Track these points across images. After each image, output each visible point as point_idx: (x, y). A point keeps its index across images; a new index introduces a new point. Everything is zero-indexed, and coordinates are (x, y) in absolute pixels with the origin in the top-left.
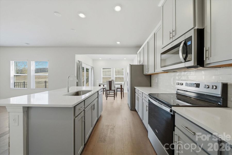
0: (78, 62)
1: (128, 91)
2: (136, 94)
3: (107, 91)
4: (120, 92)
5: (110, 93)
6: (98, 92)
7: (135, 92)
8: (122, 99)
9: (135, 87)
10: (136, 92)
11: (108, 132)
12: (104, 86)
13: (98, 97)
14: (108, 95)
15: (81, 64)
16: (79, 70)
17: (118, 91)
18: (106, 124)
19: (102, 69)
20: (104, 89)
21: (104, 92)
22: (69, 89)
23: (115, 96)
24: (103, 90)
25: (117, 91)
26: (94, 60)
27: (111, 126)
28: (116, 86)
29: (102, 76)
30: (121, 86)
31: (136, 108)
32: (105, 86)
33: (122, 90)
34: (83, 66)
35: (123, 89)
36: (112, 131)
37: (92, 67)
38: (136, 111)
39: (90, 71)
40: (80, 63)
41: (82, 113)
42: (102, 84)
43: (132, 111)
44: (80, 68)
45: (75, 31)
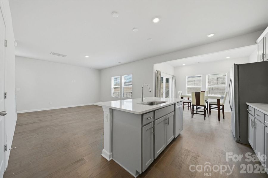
0: (156, 72)
1: (231, 109)
2: (250, 116)
3: (193, 105)
4: (217, 110)
5: (199, 110)
6: (175, 104)
7: (248, 113)
8: (219, 120)
9: (248, 104)
10: (250, 112)
11: (187, 158)
12: (188, 99)
13: (175, 111)
14: (195, 112)
15: (160, 74)
16: (158, 81)
17: (212, 108)
18: (186, 148)
19: (187, 77)
20: (189, 102)
21: (190, 107)
22: (144, 99)
23: (207, 115)
24: (188, 104)
25: (210, 108)
26: (175, 68)
27: (194, 153)
28: (209, 101)
29: (187, 86)
30: (219, 101)
31: (251, 142)
32: (190, 99)
33: (221, 107)
34: (161, 76)
35: (223, 106)
36: (193, 160)
37: (173, 76)
38: (249, 146)
39: (170, 81)
40: (158, 73)
41: (151, 124)
42: (185, 96)
43: (239, 144)
44: (158, 78)
45: (152, 40)
